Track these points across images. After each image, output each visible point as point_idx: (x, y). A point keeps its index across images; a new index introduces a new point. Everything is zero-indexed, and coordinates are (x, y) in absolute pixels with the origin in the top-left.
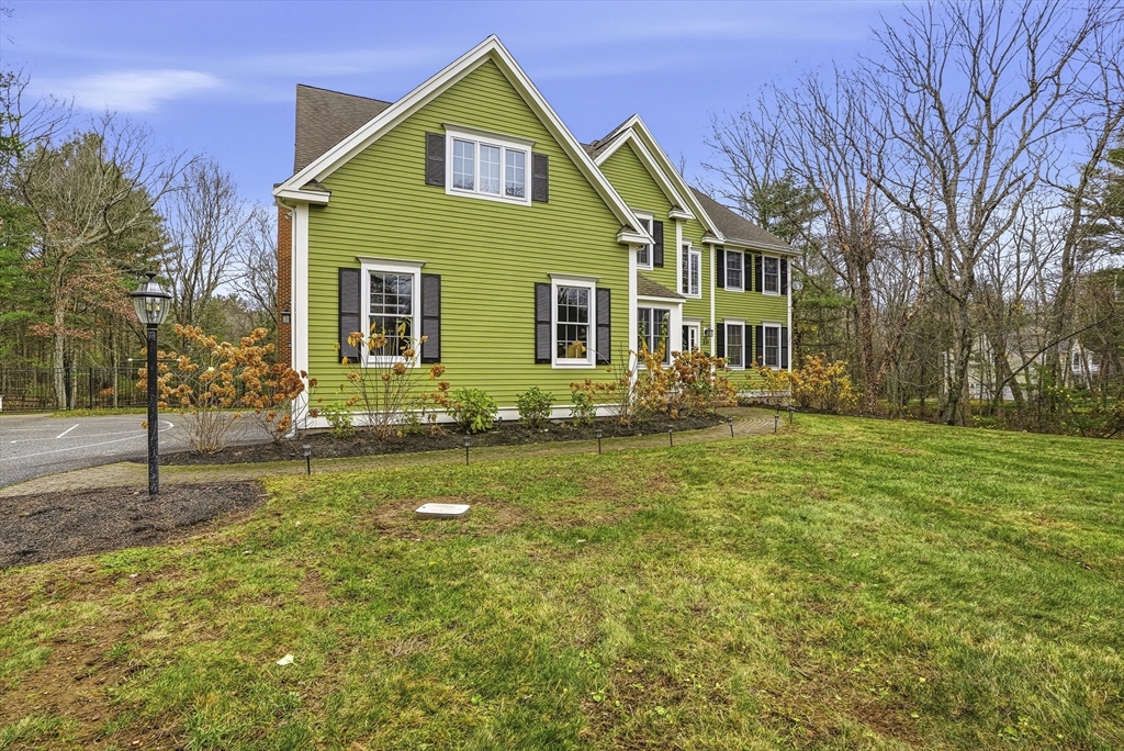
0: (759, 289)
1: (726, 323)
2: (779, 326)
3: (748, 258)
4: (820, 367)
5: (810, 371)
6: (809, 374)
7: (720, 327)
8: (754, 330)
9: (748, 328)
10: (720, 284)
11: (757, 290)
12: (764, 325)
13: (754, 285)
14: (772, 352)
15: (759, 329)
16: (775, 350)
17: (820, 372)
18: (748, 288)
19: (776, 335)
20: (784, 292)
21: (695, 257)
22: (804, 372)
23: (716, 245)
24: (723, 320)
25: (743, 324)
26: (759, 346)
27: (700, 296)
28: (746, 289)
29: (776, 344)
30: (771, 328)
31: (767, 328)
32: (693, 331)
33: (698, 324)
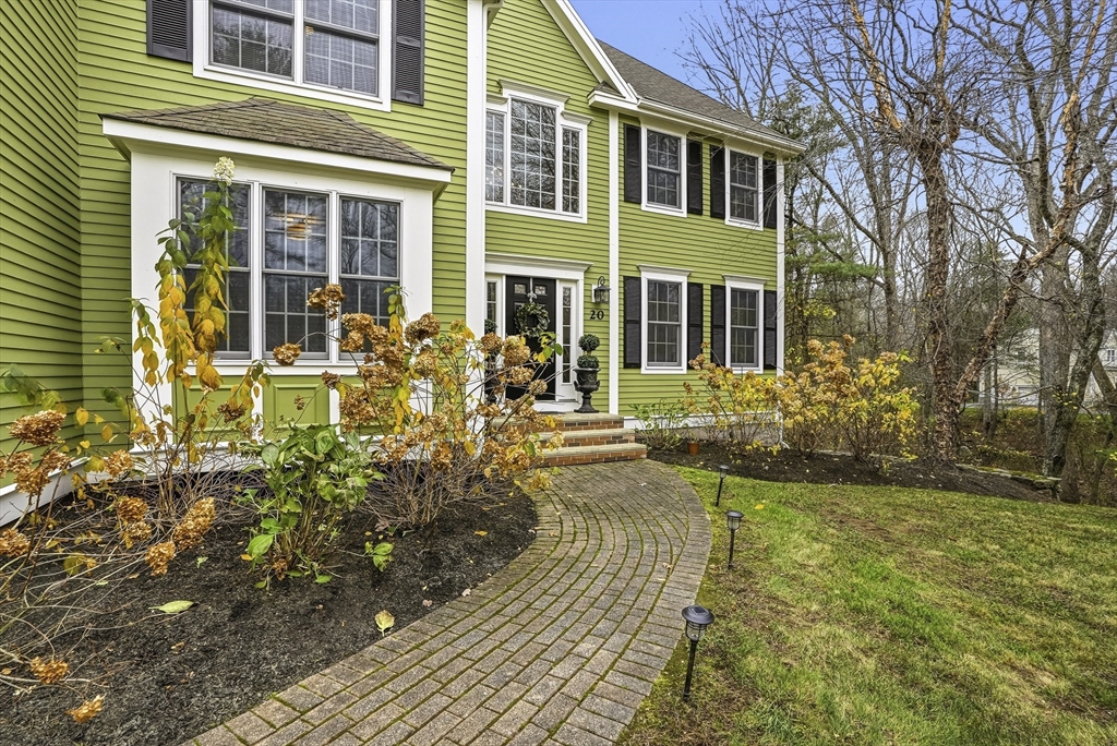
0: (718, 214)
1: (645, 276)
2: (760, 288)
3: (694, 151)
4: (840, 368)
5: (819, 378)
6: (815, 383)
7: (630, 285)
8: (707, 293)
9: (696, 289)
10: (631, 195)
11: (713, 215)
12: (729, 285)
13: (707, 201)
14: (745, 340)
15: (718, 291)
16: (751, 335)
17: (840, 380)
18: (695, 209)
19: (754, 304)
20: (771, 223)
21: (571, 137)
22: (804, 379)
23: (623, 115)
24: (639, 269)
25: (683, 280)
26: (718, 327)
27: (582, 216)
28: (690, 211)
29: (754, 322)
30: (743, 293)
31: (734, 291)
32: (567, 291)
33: (579, 276)
